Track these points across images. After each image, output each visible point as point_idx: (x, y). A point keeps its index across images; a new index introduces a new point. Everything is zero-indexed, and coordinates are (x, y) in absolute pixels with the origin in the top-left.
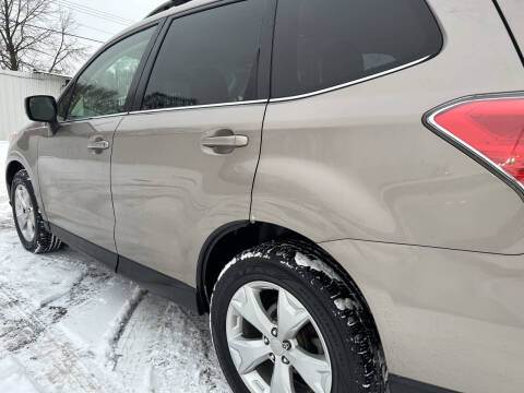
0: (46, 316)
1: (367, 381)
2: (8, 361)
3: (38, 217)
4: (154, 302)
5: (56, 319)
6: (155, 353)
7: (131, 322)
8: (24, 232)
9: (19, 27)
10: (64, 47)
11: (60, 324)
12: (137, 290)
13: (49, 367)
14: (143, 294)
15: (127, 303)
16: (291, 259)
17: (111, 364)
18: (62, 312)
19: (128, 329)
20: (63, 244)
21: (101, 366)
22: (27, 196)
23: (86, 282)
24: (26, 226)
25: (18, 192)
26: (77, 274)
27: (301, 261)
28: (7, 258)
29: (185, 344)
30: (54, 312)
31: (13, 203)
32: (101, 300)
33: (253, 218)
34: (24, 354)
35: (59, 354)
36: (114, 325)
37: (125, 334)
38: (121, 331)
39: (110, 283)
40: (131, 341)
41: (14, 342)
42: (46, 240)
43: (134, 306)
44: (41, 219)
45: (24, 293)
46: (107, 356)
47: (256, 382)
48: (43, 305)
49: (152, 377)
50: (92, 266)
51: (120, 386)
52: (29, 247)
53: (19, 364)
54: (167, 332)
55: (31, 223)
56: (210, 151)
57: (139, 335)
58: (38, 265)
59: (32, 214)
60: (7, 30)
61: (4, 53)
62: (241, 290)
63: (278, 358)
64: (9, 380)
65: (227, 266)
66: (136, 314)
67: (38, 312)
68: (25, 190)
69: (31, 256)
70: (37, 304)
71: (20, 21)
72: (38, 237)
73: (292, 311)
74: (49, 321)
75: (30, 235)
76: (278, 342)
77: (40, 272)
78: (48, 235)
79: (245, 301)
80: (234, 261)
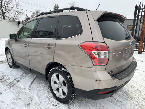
0: (16, 82)
1: (73, 90)
2: (8, 90)
3: (13, 60)
4: (39, 78)
5: (18, 82)
6: (38, 88)
7: (34, 82)
8: (10, 64)
9: (5, 7)
10: (17, 12)
11: (19, 83)
12: (35, 76)
13: (17, 91)
14: (37, 77)
15: (33, 79)
16: (61, 69)
17: (29, 91)
18: (19, 81)
19: (33, 84)
20: (19, 66)
21: (27, 91)
22: (10, 55)
23: (24, 75)
24: (10, 62)
25: (8, 54)
26: (22, 73)
27: (63, 69)
28: (6, 69)
29: (44, 87)
30: (17, 81)
31: (7, 57)
32: (27, 78)
33: (54, 61)
34: (11, 89)
35: (18, 89)
36: (30, 83)
37: (32, 85)
38: (31, 84)
39: (29, 75)
40: (33, 86)
41: (9, 87)
42: (15, 65)
43: (34, 79)
44: (13, 61)
45: (11, 77)
46: (28, 89)
47: (57, 93)
48: (15, 80)
49: (37, 93)
50: (25, 71)
51: (31, 94)
52: (11, 67)
53: (11, 91)
54: (41, 84)
55: (11, 61)
56: (47, 48)
57: (35, 85)
58: (13, 71)
59: (11, 59)
60: (2, 7)
61: (1, 14)
62: (53, 75)
63: (60, 87)
64: (9, 93)
65: (51, 70)
66: (35, 81)
67: (14, 81)
68: (9, 54)
69: (11, 69)
70: (14, 79)
71: (5, 5)
72: (13, 65)
73: (61, 78)
74: (16, 83)
75: (11, 64)
76: (60, 84)
77: (14, 73)
78: (15, 64)
79: (54, 77)
80: (52, 69)
